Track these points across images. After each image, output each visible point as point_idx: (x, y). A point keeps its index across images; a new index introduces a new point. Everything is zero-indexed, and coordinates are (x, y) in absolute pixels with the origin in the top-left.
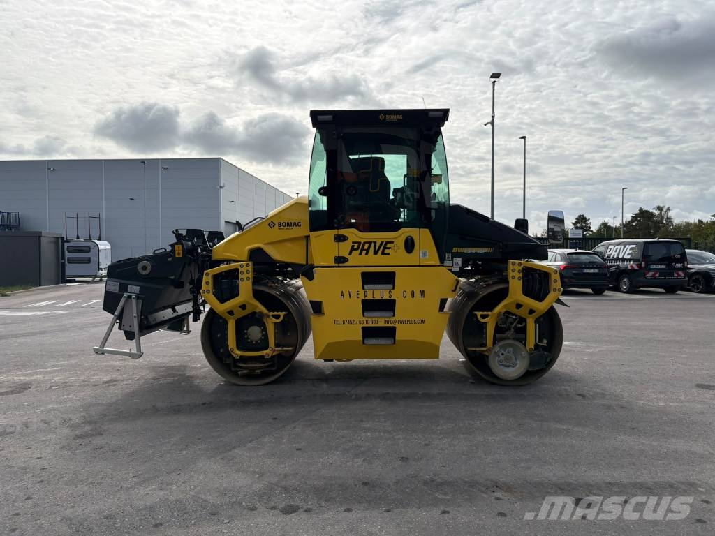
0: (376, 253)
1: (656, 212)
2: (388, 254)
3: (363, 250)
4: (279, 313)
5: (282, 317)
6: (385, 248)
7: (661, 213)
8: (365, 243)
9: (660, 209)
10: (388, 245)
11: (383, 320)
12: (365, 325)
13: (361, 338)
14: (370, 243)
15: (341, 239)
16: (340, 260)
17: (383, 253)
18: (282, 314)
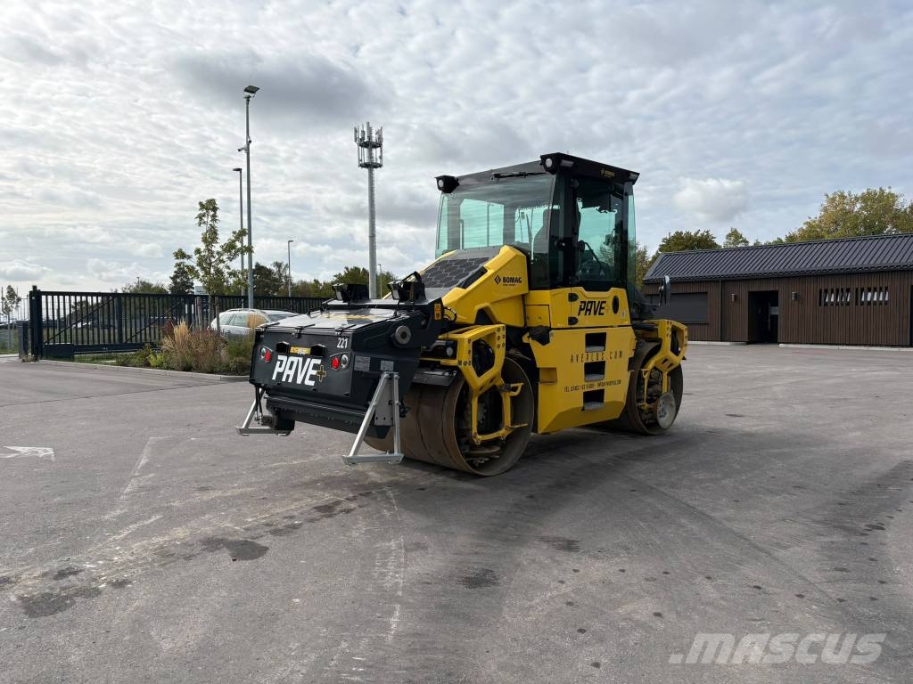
0: (595, 313)
1: (275, 269)
2: (602, 314)
3: (587, 310)
4: (515, 385)
5: (519, 389)
6: (602, 308)
7: (279, 271)
8: (589, 302)
9: (278, 265)
10: (603, 305)
11: (596, 383)
12: (586, 390)
13: (582, 404)
14: (591, 302)
15: (573, 297)
16: (572, 321)
17: (600, 314)
18: (520, 385)
